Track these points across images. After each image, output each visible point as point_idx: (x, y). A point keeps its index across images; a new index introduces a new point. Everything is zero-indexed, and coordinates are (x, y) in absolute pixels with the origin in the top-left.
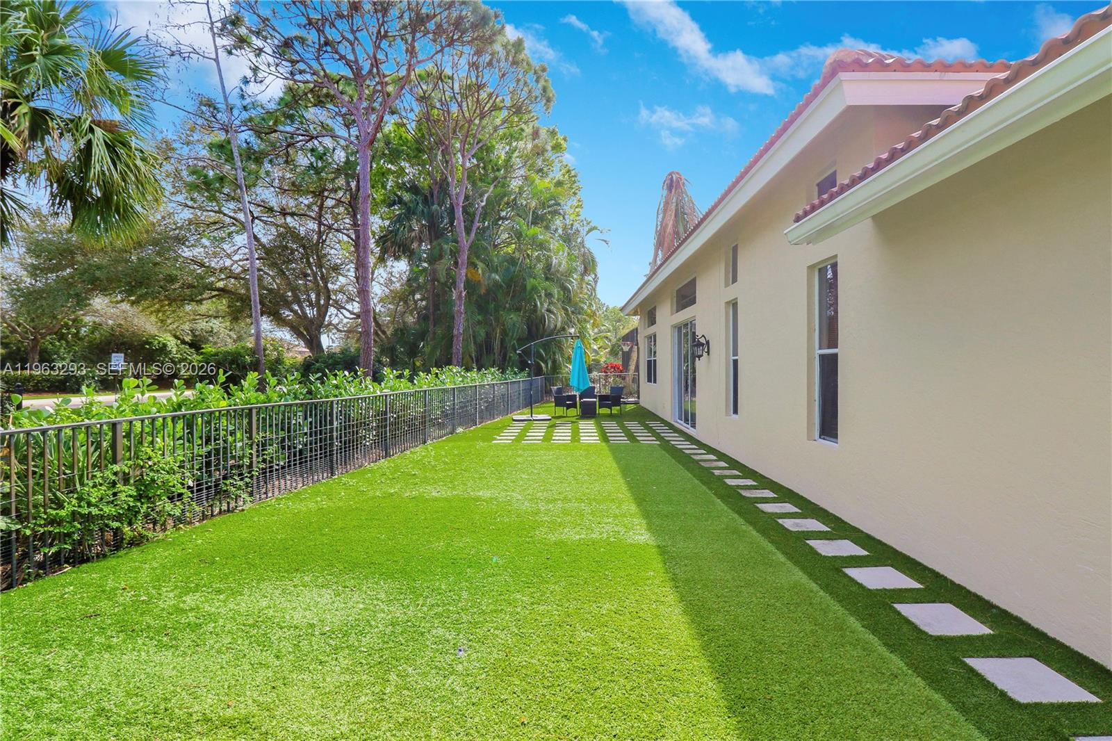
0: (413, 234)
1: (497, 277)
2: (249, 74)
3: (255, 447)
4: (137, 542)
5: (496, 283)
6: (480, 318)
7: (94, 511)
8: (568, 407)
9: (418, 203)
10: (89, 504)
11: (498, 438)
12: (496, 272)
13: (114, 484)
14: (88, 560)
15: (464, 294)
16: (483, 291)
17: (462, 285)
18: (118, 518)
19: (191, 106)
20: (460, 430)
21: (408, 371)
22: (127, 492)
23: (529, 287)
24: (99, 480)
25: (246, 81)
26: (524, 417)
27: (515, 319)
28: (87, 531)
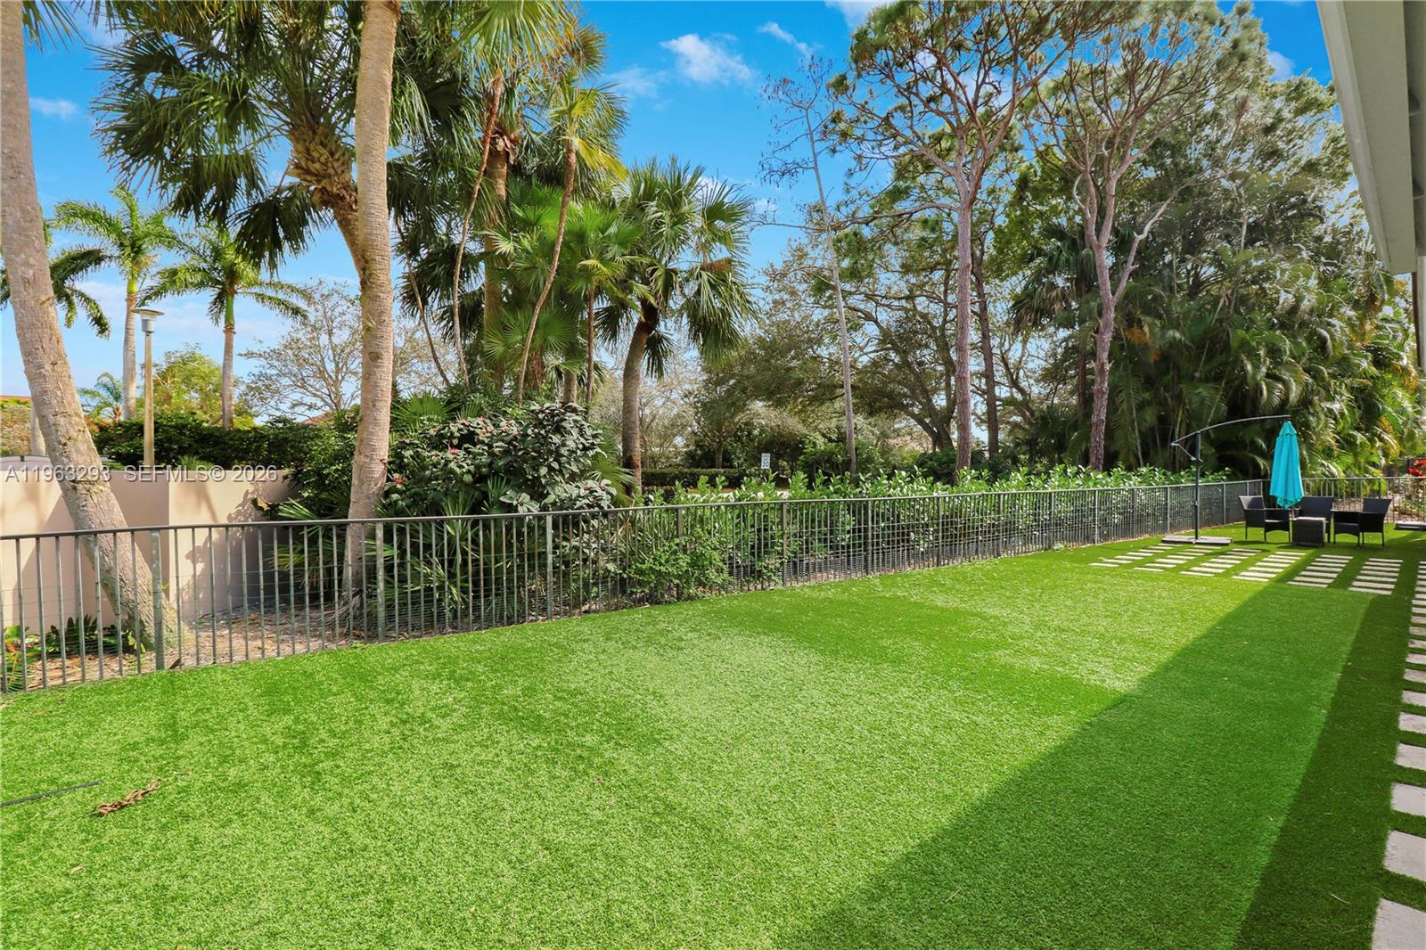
0: (1054, 294)
1: (1178, 335)
2: (853, 164)
3: (785, 537)
4: (690, 598)
5: (1174, 343)
6: (1147, 396)
7: (663, 569)
8: (1269, 528)
9: (1061, 251)
10: (661, 564)
11: (1105, 560)
12: (1177, 327)
13: (675, 553)
14: (660, 603)
15: (1108, 367)
16: (1152, 358)
17: (1105, 355)
18: (679, 577)
19: (800, 219)
20: (1059, 546)
21: (986, 470)
22: (684, 561)
23: (1234, 344)
24: (666, 548)
25: (850, 173)
26: (1185, 538)
27: (1205, 393)
28: (659, 583)
